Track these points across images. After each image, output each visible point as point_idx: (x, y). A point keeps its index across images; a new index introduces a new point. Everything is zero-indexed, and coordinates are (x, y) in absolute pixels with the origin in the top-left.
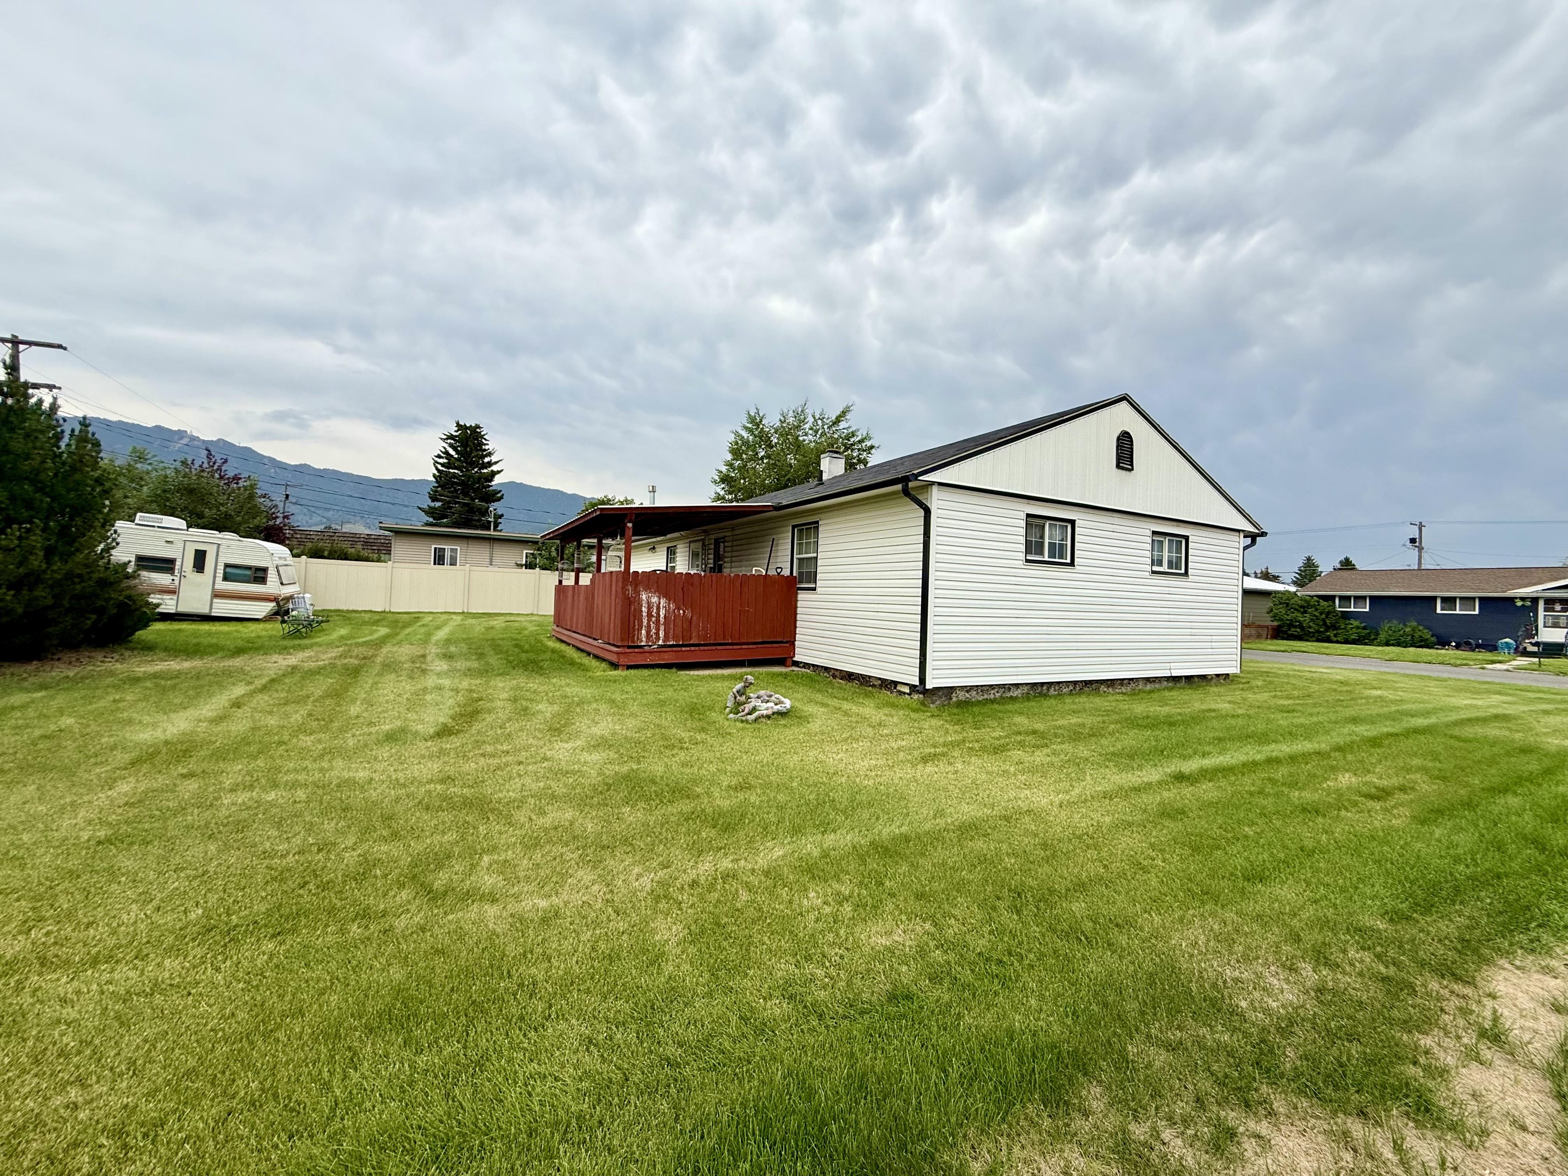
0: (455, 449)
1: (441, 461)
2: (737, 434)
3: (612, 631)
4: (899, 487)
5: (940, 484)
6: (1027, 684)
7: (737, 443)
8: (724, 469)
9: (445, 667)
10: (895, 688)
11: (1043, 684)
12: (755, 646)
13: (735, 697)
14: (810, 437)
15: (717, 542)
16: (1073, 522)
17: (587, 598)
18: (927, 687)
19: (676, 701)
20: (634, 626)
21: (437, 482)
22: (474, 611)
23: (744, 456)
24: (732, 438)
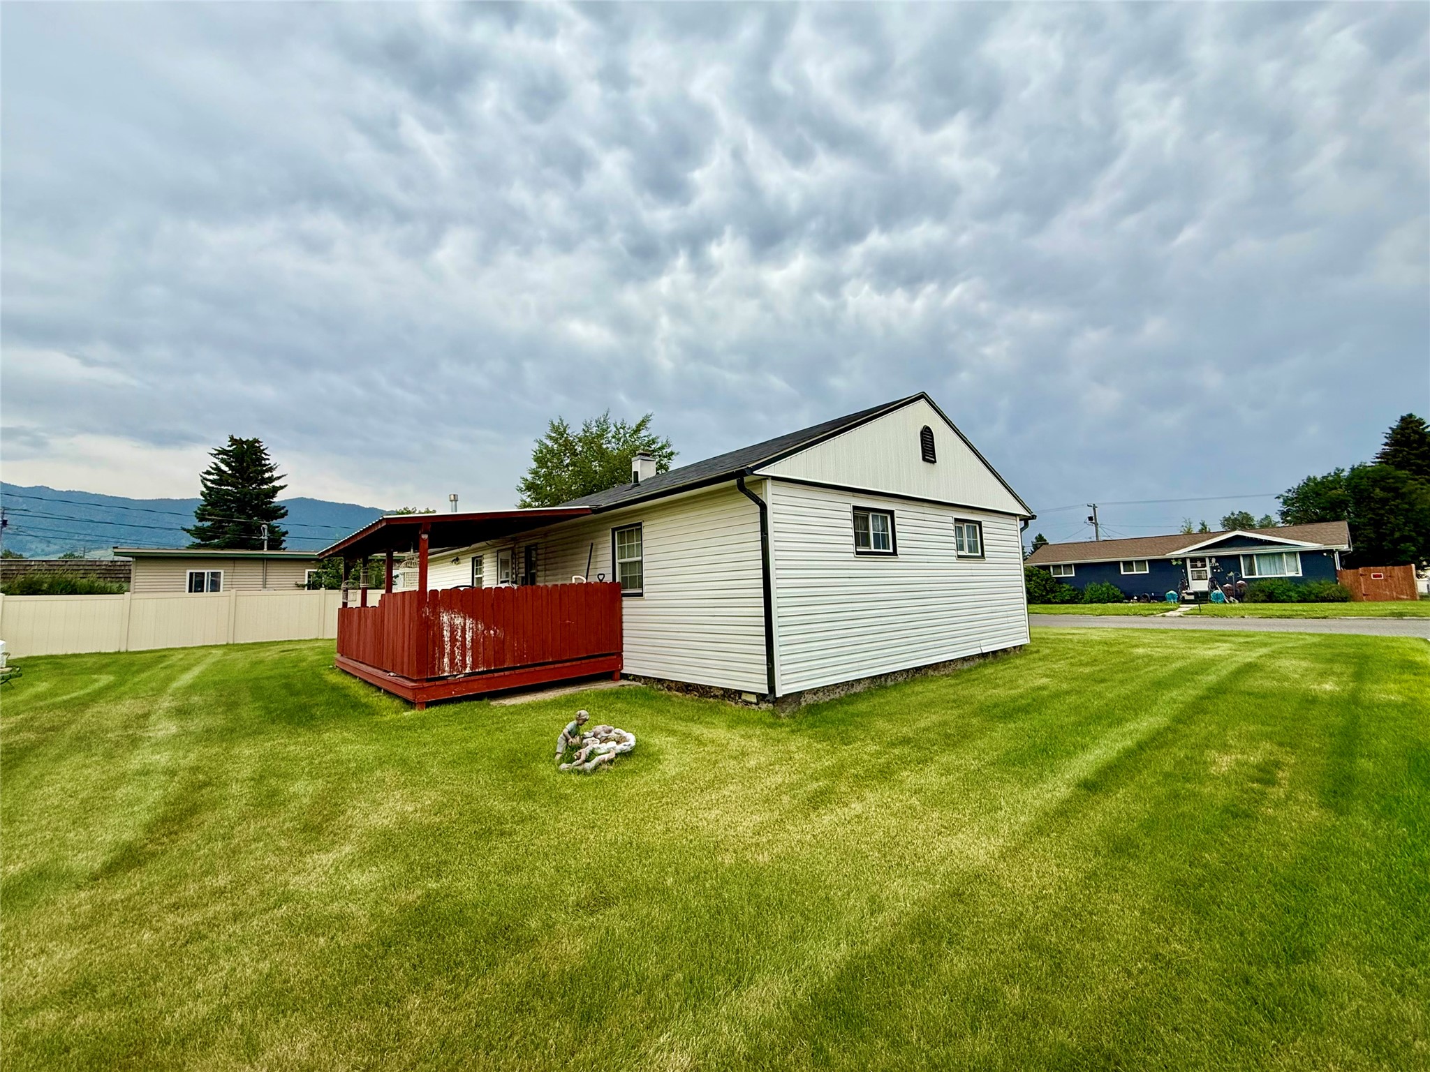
0: (228, 465)
1: (211, 477)
2: (541, 443)
3: (406, 660)
4: (734, 482)
5: (774, 478)
6: (867, 678)
7: (541, 452)
8: (529, 477)
9: (174, 729)
10: (740, 698)
11: (880, 676)
12: (579, 662)
13: (567, 740)
14: (613, 445)
15: (528, 550)
16: (891, 513)
17: (374, 624)
18: (778, 696)
19: (490, 750)
20: (434, 654)
21: (206, 500)
22: (242, 642)
23: (549, 464)
24: (536, 446)
